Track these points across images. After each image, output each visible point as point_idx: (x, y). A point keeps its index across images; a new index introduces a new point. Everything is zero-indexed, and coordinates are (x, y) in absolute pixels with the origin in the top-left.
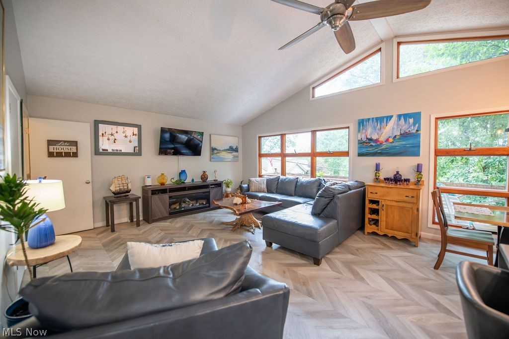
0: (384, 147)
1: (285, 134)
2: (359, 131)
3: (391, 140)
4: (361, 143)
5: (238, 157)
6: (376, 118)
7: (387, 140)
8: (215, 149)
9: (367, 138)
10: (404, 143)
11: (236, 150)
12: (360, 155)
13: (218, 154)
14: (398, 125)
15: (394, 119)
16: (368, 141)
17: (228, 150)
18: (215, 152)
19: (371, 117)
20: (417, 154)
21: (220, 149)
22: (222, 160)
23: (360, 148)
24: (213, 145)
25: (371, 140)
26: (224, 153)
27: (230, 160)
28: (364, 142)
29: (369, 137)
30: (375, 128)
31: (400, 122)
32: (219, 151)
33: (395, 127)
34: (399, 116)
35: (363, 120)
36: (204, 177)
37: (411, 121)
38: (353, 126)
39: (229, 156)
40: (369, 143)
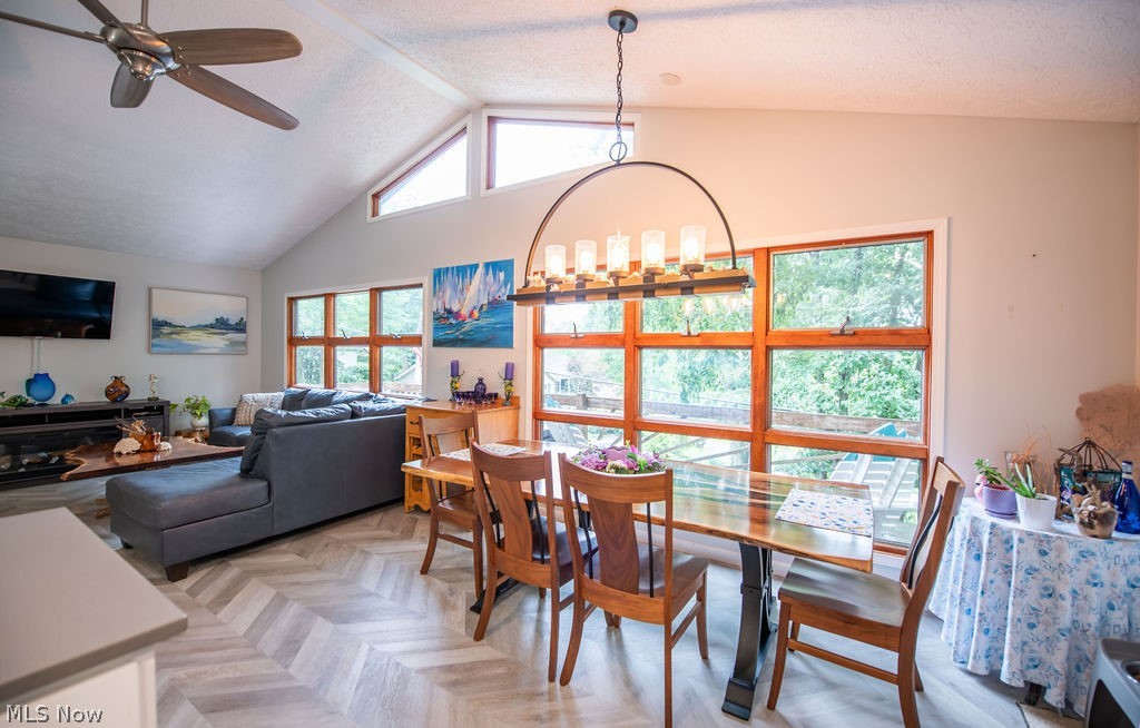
0: (467, 328)
1: (334, 295)
2: (435, 293)
3: (476, 314)
4: (437, 319)
5: (244, 343)
6: (458, 267)
7: (471, 314)
8: (166, 324)
9: (445, 310)
10: (493, 320)
11: (240, 327)
12: (437, 343)
13: (175, 336)
14: (485, 283)
15: (481, 270)
16: (446, 315)
17: (211, 326)
18: (166, 330)
19: (450, 266)
20: (508, 344)
21: (183, 324)
22: (189, 351)
23: (436, 328)
24: (160, 314)
25: (449, 312)
26: (193, 335)
27: (216, 351)
28: (441, 317)
29: (448, 306)
30: (455, 287)
31: (488, 279)
32: (179, 329)
33: (482, 287)
34: (487, 265)
35: (439, 270)
36: (118, 390)
37: (502, 275)
38: (427, 281)
39: (218, 342)
40: (448, 318)
